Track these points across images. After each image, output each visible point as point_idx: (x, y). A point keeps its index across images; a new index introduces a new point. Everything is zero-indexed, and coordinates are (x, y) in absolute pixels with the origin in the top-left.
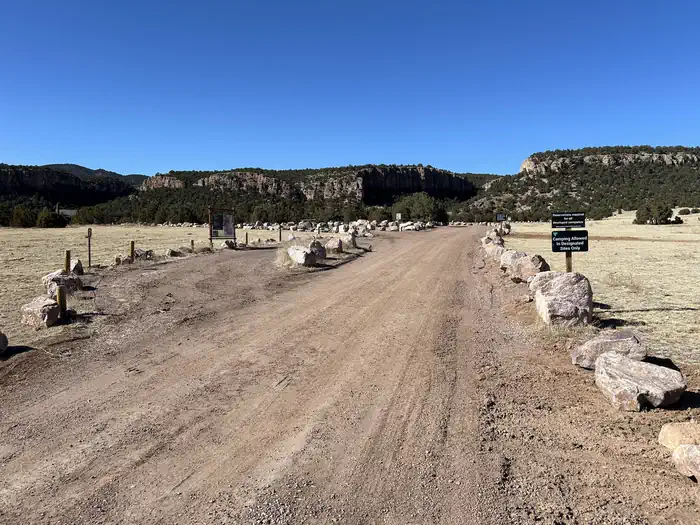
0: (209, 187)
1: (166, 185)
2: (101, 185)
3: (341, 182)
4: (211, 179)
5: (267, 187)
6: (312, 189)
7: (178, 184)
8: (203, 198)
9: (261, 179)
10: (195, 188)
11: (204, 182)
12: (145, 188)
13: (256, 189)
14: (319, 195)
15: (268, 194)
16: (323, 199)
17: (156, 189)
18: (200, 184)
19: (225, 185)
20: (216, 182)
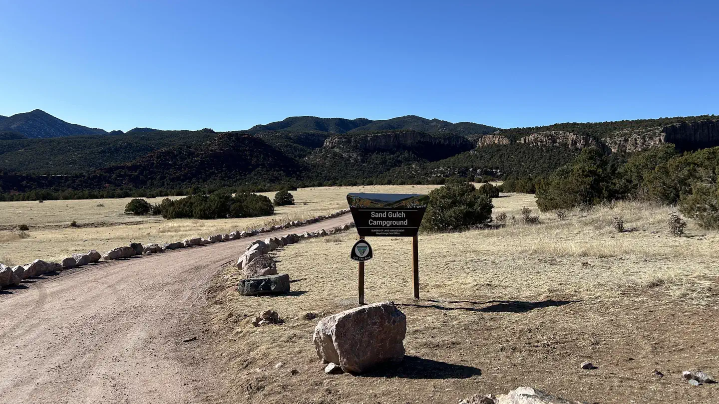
0: (529, 144)
1: (496, 142)
2: (445, 139)
3: (644, 138)
4: (531, 137)
5: (576, 143)
6: (616, 143)
7: (505, 141)
8: (524, 153)
9: (572, 137)
10: (519, 144)
11: (525, 140)
12: (480, 144)
13: (566, 145)
14: (622, 149)
15: (577, 149)
16: (625, 152)
17: (488, 145)
18: (522, 141)
19: (542, 142)
20: (535, 139)
